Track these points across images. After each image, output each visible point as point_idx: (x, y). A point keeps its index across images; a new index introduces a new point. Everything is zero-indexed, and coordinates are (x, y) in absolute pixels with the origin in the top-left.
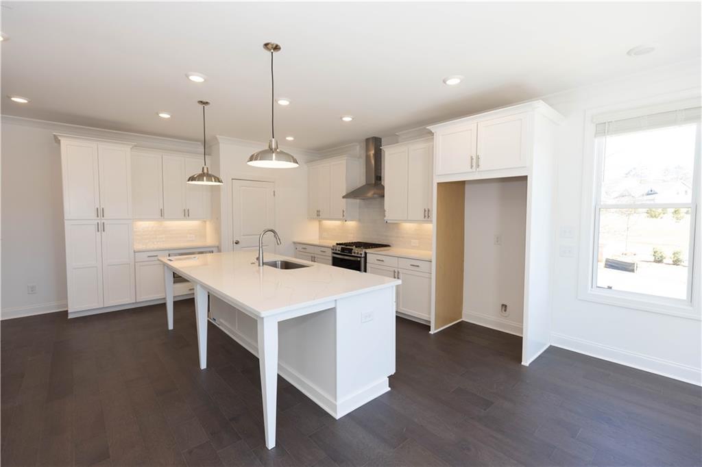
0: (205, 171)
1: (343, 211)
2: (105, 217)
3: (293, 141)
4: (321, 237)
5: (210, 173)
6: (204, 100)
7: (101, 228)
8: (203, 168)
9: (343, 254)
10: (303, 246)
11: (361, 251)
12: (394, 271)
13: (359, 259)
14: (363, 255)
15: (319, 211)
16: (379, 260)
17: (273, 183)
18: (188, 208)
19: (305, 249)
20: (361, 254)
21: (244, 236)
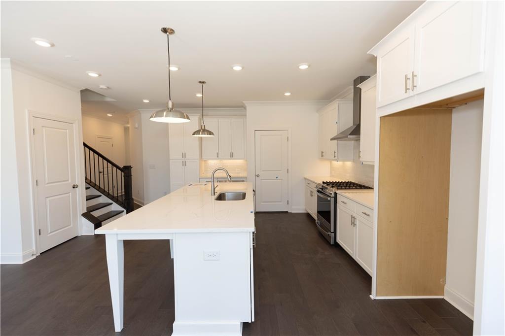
0: (203, 128)
1: (335, 152)
2: (186, 158)
3: (290, 95)
4: (332, 176)
5: (206, 129)
6: (202, 81)
7: (184, 164)
8: (202, 126)
9: (322, 192)
10: (308, 182)
11: (331, 191)
12: (352, 216)
13: (329, 199)
14: (333, 195)
15: (322, 152)
16: (343, 202)
17: (286, 131)
18: (233, 151)
19: (309, 184)
20: (331, 194)
21: (263, 171)
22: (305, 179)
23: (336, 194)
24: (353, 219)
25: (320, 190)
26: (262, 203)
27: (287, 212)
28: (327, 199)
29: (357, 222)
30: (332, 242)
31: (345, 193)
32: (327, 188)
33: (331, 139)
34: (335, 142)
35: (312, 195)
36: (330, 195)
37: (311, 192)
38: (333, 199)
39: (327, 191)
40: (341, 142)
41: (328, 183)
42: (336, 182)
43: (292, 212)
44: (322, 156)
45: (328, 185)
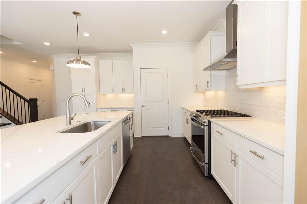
1: (208, 83)
2: (86, 92)
3: (166, 33)
4: (205, 105)
9: (195, 120)
10: (185, 110)
11: (205, 119)
12: (231, 151)
13: (202, 127)
14: (207, 124)
15: (197, 85)
16: (219, 132)
17: (166, 69)
18: (124, 87)
19: (185, 112)
20: (205, 122)
21: (147, 102)
22: (183, 108)
23: (210, 122)
24: (233, 155)
25: (194, 118)
26: (147, 129)
27: (168, 136)
28: (201, 128)
29: (239, 161)
30: (206, 174)
31: (220, 121)
32: (200, 116)
33: (204, 70)
34: (208, 72)
35: (187, 123)
36: (203, 123)
37: (187, 119)
38: (206, 129)
39: (201, 118)
40: (214, 72)
41: (201, 112)
42: (209, 110)
43: (172, 136)
44: (197, 88)
45: (201, 113)
